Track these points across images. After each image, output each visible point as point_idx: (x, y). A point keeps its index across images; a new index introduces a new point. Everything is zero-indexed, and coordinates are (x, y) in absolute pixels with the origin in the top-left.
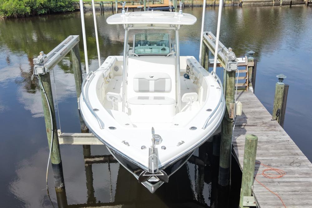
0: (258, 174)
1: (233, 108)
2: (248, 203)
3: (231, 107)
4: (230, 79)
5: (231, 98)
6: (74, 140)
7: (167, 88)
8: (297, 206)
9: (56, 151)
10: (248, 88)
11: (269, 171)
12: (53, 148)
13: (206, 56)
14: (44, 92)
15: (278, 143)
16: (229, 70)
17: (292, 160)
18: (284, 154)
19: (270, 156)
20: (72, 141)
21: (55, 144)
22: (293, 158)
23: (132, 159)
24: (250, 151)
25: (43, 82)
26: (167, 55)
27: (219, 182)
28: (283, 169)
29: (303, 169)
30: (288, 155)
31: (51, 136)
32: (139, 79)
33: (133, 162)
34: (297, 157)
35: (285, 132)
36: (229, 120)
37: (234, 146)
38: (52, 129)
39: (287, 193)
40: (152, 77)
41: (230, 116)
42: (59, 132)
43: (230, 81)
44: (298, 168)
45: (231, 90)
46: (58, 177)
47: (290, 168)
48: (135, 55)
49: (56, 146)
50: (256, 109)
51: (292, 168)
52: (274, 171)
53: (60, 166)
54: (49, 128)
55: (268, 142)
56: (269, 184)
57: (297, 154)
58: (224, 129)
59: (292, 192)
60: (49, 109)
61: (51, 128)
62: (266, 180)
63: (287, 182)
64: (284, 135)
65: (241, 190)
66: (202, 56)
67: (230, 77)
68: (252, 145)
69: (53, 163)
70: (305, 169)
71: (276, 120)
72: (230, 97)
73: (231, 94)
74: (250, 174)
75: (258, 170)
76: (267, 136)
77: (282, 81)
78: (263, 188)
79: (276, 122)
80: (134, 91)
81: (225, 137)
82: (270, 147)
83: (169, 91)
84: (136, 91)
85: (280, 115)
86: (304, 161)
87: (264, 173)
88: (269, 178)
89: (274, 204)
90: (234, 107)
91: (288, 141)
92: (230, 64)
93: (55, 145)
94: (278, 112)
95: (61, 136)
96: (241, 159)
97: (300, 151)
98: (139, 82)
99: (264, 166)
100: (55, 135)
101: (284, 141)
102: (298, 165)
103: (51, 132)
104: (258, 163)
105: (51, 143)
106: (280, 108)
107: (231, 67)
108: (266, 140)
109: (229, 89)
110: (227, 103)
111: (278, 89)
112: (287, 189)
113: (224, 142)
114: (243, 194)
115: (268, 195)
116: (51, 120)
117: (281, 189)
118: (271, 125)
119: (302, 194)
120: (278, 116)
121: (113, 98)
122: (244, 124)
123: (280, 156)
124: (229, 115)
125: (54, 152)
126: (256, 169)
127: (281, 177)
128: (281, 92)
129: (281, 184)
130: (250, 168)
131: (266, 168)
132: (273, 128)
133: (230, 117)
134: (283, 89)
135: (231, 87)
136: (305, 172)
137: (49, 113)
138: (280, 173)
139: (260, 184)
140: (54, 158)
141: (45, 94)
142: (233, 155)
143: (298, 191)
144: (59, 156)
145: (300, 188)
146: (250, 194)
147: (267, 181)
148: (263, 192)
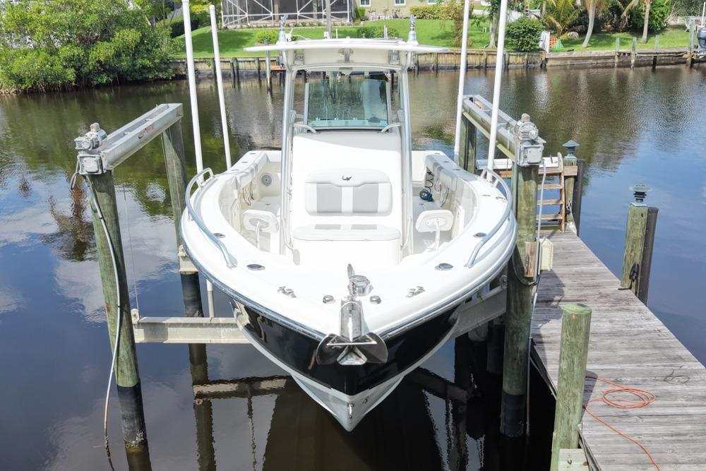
0: (591, 399)
1: (532, 253)
2: (570, 463)
3: (528, 251)
4: (525, 186)
5: (528, 230)
6: (169, 333)
7: (382, 206)
8: (684, 465)
9: (126, 357)
10: (566, 225)
11: (616, 393)
12: (121, 348)
13: (470, 151)
14: (101, 217)
15: (636, 335)
16: (523, 163)
17: (668, 371)
18: (650, 359)
19: (619, 363)
20: (165, 335)
21: (126, 338)
22: (671, 366)
23: (301, 326)
24: (573, 340)
25: (97, 193)
26: (381, 130)
27: (502, 429)
28: (649, 389)
29: (695, 387)
30: (660, 360)
31: (115, 321)
32: (317, 183)
33: (303, 331)
34: (681, 364)
35: (650, 314)
36: (524, 281)
37: (535, 343)
38: (119, 305)
39: (661, 438)
40: (348, 179)
41: (526, 271)
42: (135, 315)
43: (525, 191)
44: (684, 387)
45: (528, 211)
46: (132, 419)
47: (665, 388)
48: (309, 131)
49: (128, 343)
50: (584, 268)
51: (669, 387)
52: (628, 394)
53: (136, 391)
54: (112, 302)
55: (612, 334)
56: (617, 419)
57: (680, 358)
58: (512, 303)
59: (672, 436)
60: (111, 257)
61: (116, 301)
62: (612, 411)
63: (658, 416)
64: (648, 319)
65: (554, 434)
66: (460, 149)
67: (525, 180)
68: (577, 327)
69: (120, 385)
70: (699, 389)
71: (630, 288)
72: (525, 227)
73: (528, 220)
74: (574, 395)
75: (591, 391)
76: (611, 322)
77: (642, 200)
78: (606, 428)
79: (631, 293)
80: (308, 212)
81: (516, 321)
82: (618, 345)
83: (387, 213)
84: (312, 213)
85: (639, 279)
86: (696, 372)
87: (607, 396)
88: (619, 407)
89: (630, 462)
90: (535, 249)
91: (659, 331)
92: (525, 148)
93: (124, 341)
94: (634, 272)
95: (140, 325)
96: (553, 369)
97: (685, 352)
98: (318, 189)
99: (606, 382)
100: (124, 318)
101: (649, 332)
102: (682, 379)
103: (117, 311)
104: (591, 377)
105: (115, 336)
106: (638, 260)
107: (528, 155)
108: (607, 330)
109: (523, 208)
110: (520, 242)
111: (634, 216)
112: (660, 429)
113: (514, 333)
114: (558, 443)
115: (618, 442)
116: (115, 283)
117: (645, 430)
118: (619, 300)
119: (694, 441)
120: (634, 281)
121: (259, 222)
122: (557, 298)
123: (640, 362)
124: (523, 268)
125: (123, 359)
126: (588, 390)
127: (644, 405)
128: (640, 223)
129: (646, 420)
130: (575, 380)
131: (610, 388)
132: (623, 304)
133: (527, 273)
134: (645, 217)
135: (529, 204)
136: (700, 394)
137: (112, 267)
138: (643, 397)
139: (598, 419)
140: (122, 371)
141: (102, 221)
142: (534, 364)
143: (685, 435)
144: (133, 367)
145: (689, 427)
146: (575, 444)
147: (613, 414)
148: (605, 436)
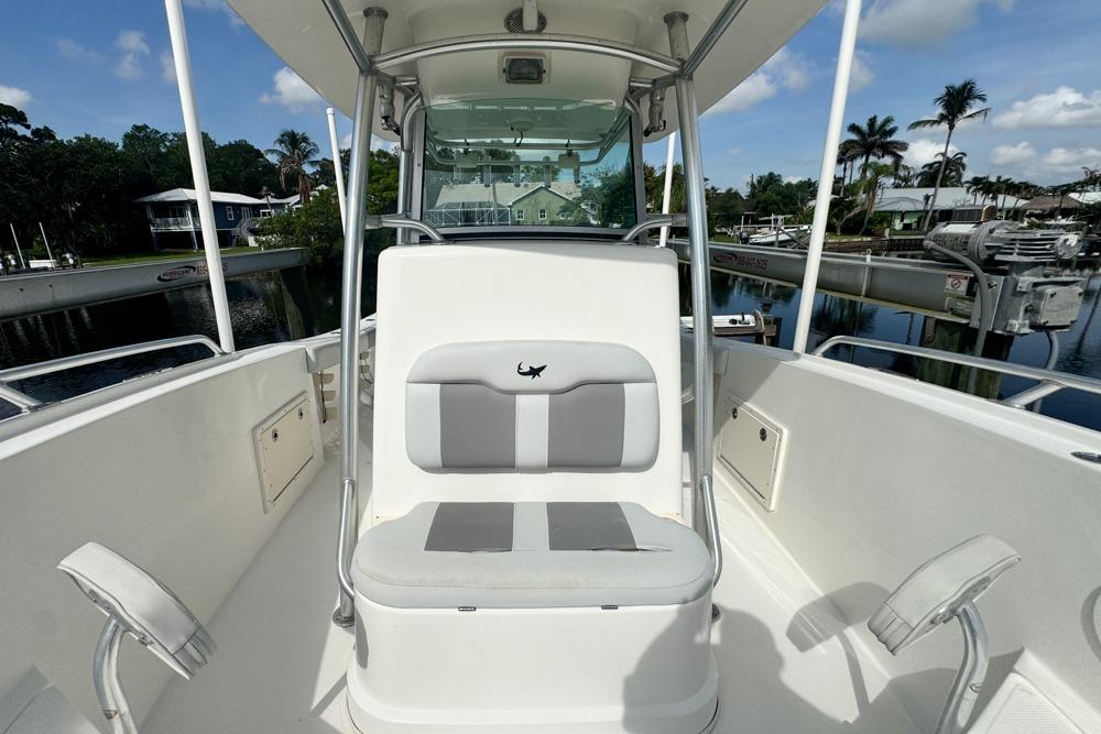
7: (632, 449)
16: (1022, 326)
32: (443, 383)
40: (534, 372)
48: (424, 237)
80: (413, 462)
83: (647, 462)
84: (425, 466)
92: (1036, 285)
107: (1045, 305)
